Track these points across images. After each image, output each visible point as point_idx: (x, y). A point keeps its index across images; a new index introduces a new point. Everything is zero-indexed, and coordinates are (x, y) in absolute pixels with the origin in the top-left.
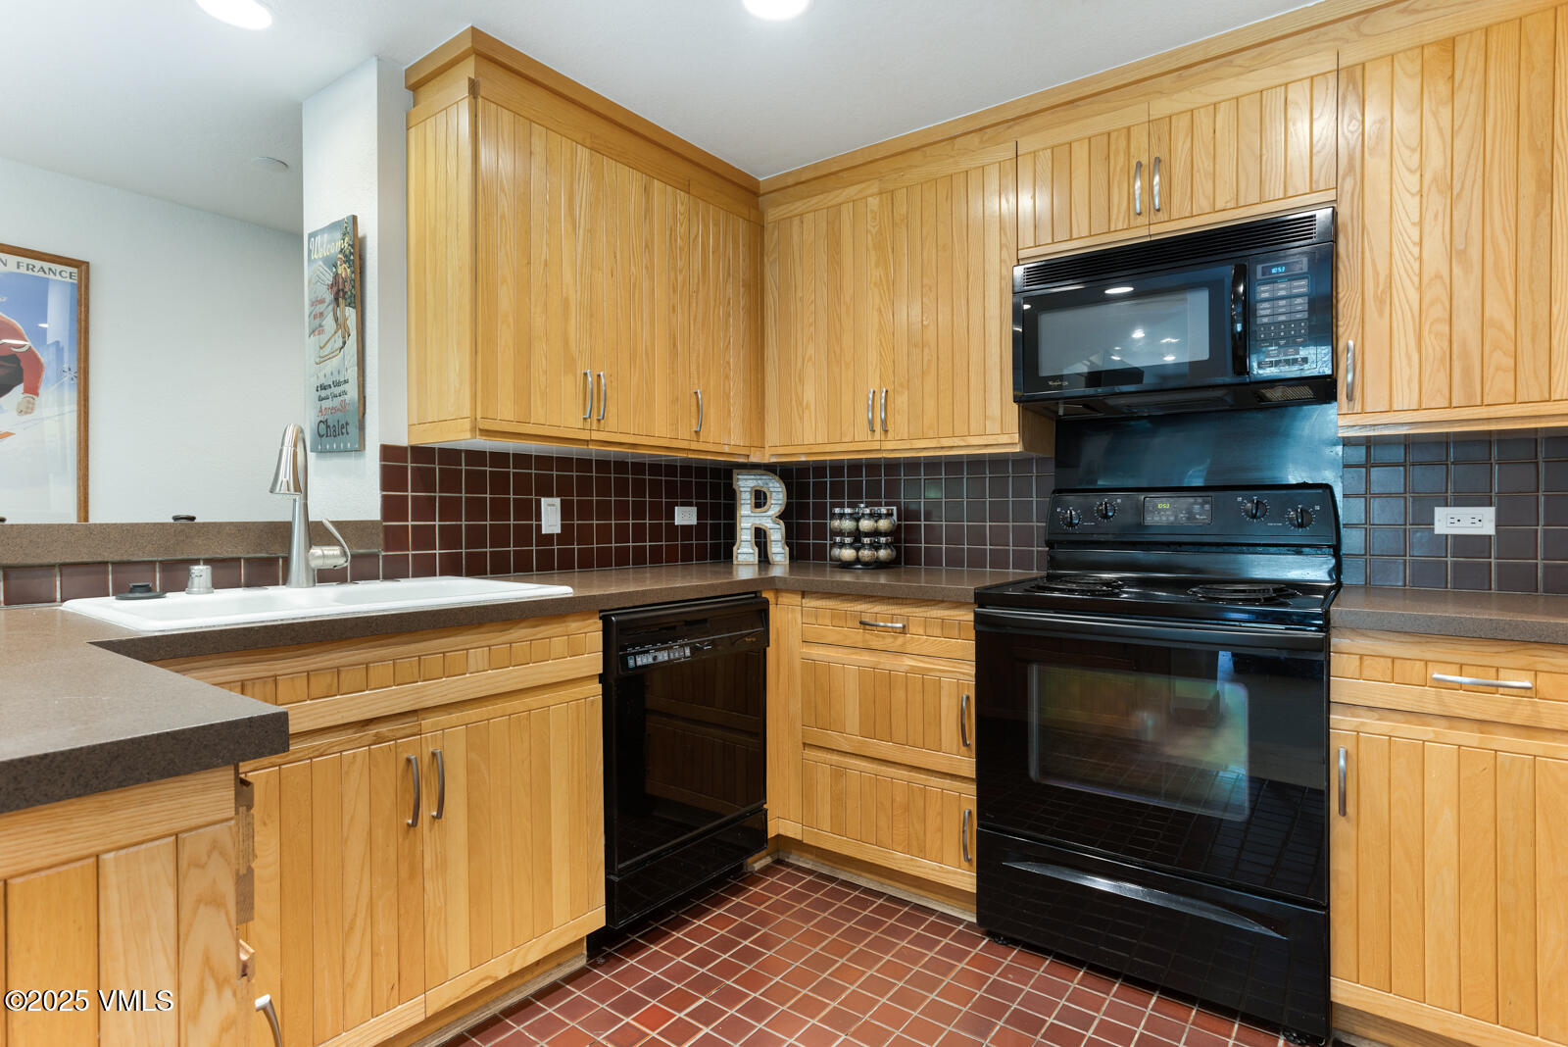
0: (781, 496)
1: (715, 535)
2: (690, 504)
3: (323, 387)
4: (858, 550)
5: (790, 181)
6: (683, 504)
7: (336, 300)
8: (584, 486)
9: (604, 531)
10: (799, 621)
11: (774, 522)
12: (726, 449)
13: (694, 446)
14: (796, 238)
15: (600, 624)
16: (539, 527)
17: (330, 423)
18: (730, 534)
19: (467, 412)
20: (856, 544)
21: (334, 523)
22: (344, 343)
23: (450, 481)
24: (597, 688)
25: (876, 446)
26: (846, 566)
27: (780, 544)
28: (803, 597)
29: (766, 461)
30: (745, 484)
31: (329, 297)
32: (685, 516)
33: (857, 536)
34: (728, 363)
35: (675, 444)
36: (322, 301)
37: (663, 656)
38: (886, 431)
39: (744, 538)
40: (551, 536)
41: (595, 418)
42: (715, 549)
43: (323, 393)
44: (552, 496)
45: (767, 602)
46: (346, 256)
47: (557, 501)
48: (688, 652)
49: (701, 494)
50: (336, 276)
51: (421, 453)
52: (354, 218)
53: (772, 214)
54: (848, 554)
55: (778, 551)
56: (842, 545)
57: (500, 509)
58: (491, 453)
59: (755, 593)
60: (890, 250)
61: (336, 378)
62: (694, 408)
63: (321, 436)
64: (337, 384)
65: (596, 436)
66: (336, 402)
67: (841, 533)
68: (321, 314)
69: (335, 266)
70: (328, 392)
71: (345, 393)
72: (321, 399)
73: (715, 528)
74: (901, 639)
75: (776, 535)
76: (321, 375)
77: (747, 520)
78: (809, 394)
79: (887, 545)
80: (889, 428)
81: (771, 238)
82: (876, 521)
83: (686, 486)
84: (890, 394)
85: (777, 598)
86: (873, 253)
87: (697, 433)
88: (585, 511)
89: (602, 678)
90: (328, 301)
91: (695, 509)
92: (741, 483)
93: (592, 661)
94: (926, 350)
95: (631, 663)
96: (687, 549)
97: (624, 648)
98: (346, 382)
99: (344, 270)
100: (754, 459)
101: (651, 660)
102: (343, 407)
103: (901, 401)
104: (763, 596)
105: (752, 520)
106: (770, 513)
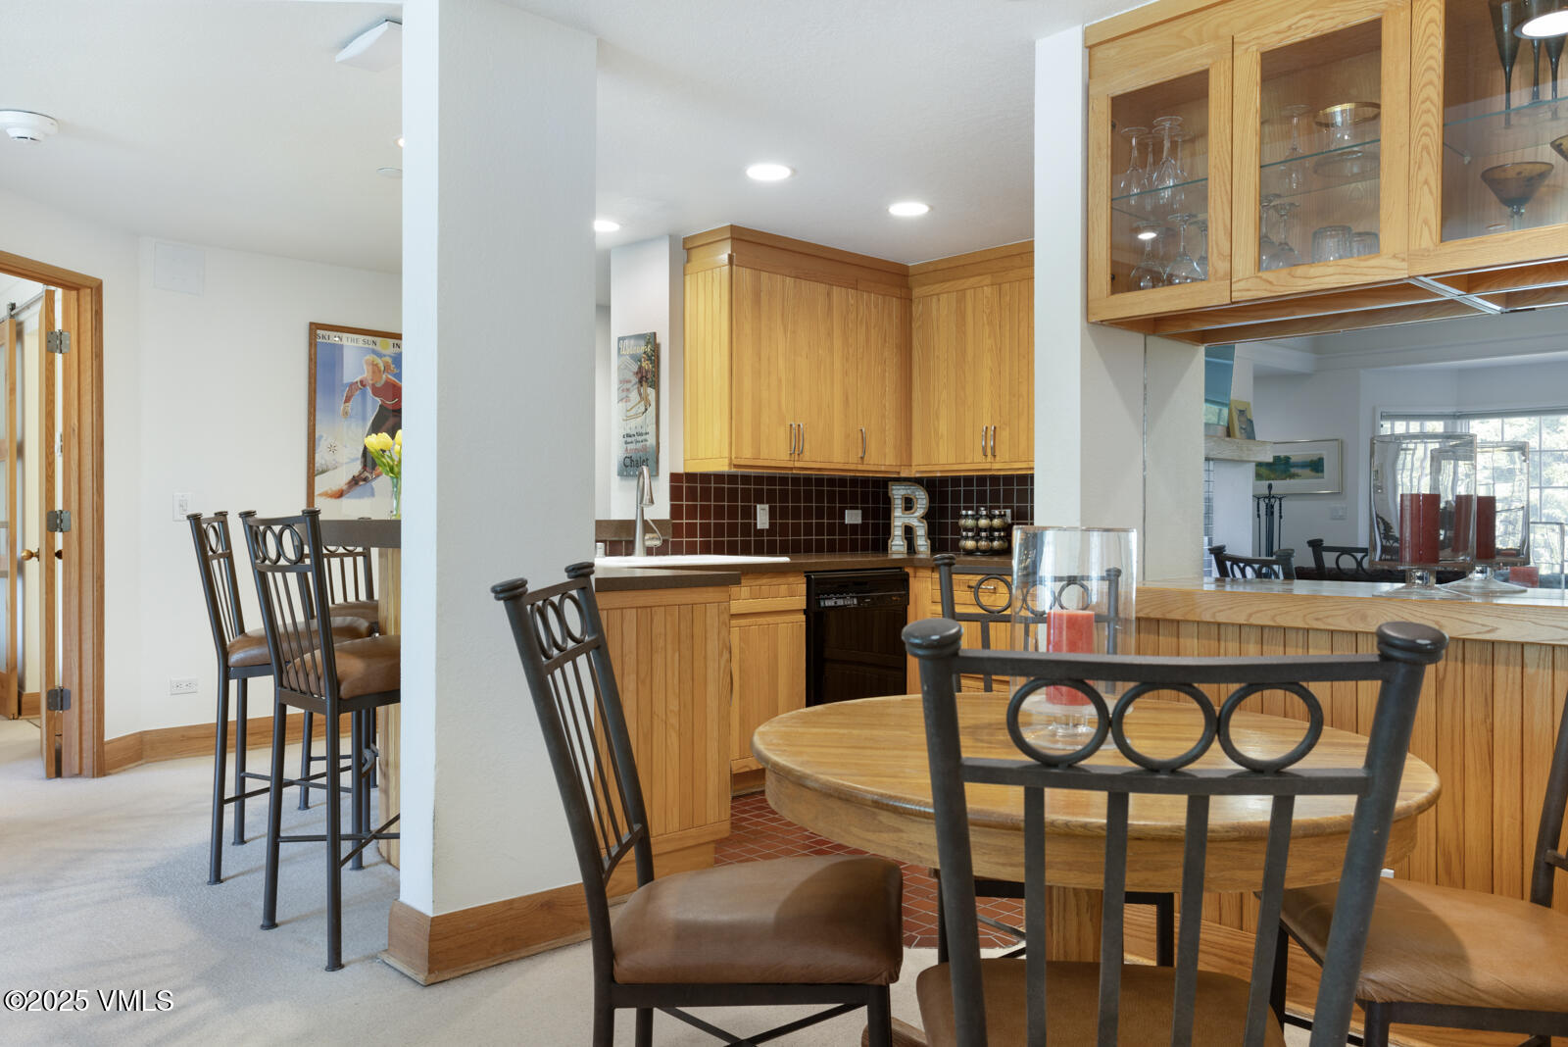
0: (924, 502)
1: (876, 531)
2: (857, 508)
3: (629, 436)
4: (977, 541)
5: (931, 268)
6: (851, 508)
7: (640, 382)
8: (784, 496)
9: (796, 527)
10: (930, 588)
11: (920, 521)
12: (883, 468)
13: (860, 467)
14: (934, 312)
15: (805, 580)
16: (756, 524)
17: (634, 458)
18: (887, 530)
19: (726, 454)
20: (977, 538)
21: (653, 521)
22: (646, 410)
23: (706, 493)
24: (803, 617)
25: (988, 466)
26: (970, 553)
27: (923, 539)
28: (933, 572)
29: (913, 476)
30: (898, 493)
31: (635, 380)
32: (853, 517)
33: (978, 530)
34: (885, 406)
35: (847, 467)
36: (629, 382)
37: (840, 602)
38: (995, 456)
39: (896, 533)
40: (763, 530)
41: (797, 452)
42: (875, 542)
43: (629, 439)
44: (763, 503)
45: (908, 574)
46: (647, 355)
47: (767, 506)
48: (855, 601)
49: (865, 500)
50: (640, 367)
51: (691, 477)
52: (655, 334)
53: (917, 292)
54: (970, 544)
55: (922, 543)
56: (967, 538)
57: (733, 514)
58: (728, 476)
59: (900, 568)
60: (998, 327)
61: (640, 430)
62: (860, 440)
63: (626, 466)
64: (641, 434)
65: (797, 464)
66: (639, 445)
67: (967, 530)
68: (628, 390)
69: (640, 361)
70: (633, 439)
71: (646, 440)
72: (626, 443)
73: (876, 526)
74: (993, 597)
75: (921, 531)
76: (628, 428)
77: (899, 519)
78: (943, 427)
79: (1000, 538)
80: (997, 453)
81: (917, 309)
82: (991, 520)
83: (854, 494)
84: (998, 429)
85: (915, 573)
86: (987, 327)
87: (862, 458)
88: (784, 513)
89: (806, 612)
90: (634, 382)
91: (860, 512)
92: (894, 492)
93: (800, 602)
94: (1021, 400)
95: (822, 604)
96: (854, 542)
97: (819, 595)
98: (647, 434)
99: (646, 365)
100: (903, 475)
101: (833, 604)
102: (645, 449)
103: (1004, 435)
104: (906, 570)
105: (902, 520)
106: (916, 514)
